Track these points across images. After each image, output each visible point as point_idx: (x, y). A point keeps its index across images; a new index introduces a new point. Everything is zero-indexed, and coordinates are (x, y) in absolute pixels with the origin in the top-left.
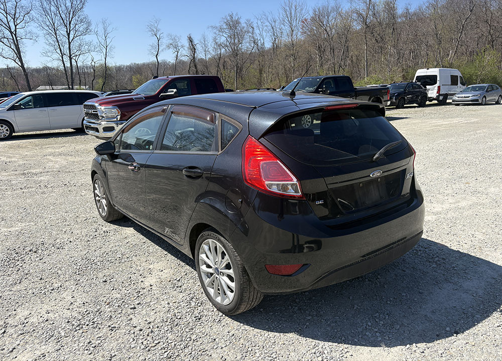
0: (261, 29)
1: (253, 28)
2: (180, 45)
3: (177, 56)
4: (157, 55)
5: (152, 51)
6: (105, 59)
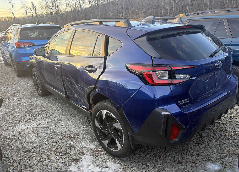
3: (27, 12)
5: (10, 11)
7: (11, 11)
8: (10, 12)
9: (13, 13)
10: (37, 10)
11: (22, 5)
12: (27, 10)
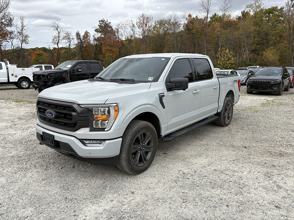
2: (71, 37)
3: (70, 45)
4: (58, 43)
6: (22, 44)
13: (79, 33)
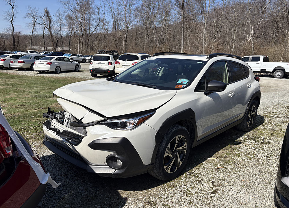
0: (103, 9)
1: (99, 9)
2: (37, 15)
4: (12, 20)
7: (9, 18)
8: (6, 18)
9: (12, 22)
10: (52, 22)
11: (28, 11)
12: (36, 19)
13: (48, 10)
